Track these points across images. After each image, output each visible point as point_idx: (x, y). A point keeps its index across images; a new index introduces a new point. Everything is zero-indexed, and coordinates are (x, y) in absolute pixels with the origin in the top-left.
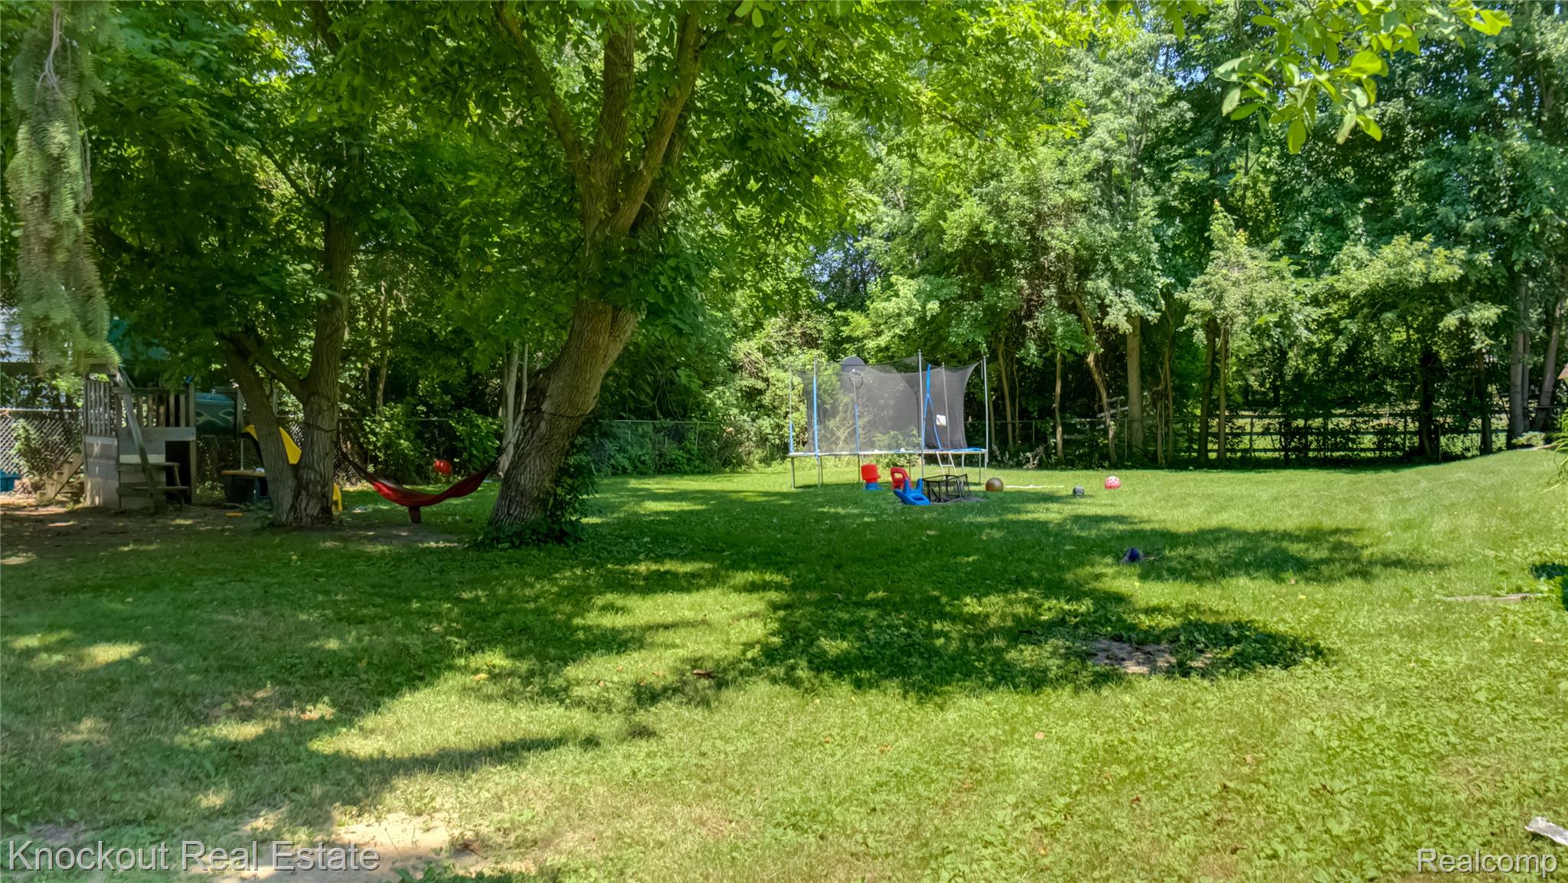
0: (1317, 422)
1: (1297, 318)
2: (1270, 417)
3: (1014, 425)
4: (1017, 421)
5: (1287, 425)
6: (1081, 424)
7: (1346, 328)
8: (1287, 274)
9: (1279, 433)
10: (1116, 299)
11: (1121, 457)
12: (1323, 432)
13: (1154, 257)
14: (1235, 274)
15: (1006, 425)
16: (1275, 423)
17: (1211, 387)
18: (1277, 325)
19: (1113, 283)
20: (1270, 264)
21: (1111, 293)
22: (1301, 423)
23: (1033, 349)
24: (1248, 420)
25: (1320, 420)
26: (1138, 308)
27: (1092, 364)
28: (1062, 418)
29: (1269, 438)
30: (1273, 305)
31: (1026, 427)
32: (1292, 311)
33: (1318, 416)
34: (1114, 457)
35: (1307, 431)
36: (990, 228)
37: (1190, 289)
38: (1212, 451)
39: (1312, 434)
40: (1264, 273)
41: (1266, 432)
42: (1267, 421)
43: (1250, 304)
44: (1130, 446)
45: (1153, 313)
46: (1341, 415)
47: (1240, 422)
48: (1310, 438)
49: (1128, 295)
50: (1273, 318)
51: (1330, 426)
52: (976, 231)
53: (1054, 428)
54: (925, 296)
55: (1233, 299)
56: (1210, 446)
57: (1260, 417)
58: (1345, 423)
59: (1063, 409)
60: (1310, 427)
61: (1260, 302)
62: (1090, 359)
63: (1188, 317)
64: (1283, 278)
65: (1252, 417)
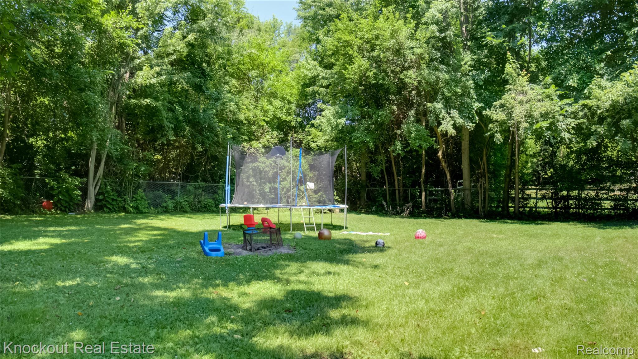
0: (575, 193)
1: (561, 125)
2: (546, 190)
3: (399, 191)
4: (401, 189)
5: (556, 193)
6: (436, 191)
7: (596, 131)
8: (555, 97)
9: (551, 198)
10: (447, 115)
11: (458, 210)
12: (578, 198)
13: (472, 91)
14: (521, 97)
15: (395, 190)
16: (549, 193)
17: (511, 171)
18: (548, 129)
19: (445, 106)
20: (544, 90)
21: (443, 111)
22: (565, 193)
23: (399, 146)
24: (535, 191)
25: (577, 191)
26: (460, 121)
27: (441, 157)
28: (426, 187)
29: (545, 201)
30: (545, 116)
31: (405, 192)
32: (558, 121)
33: (575, 189)
34: (454, 210)
35: (568, 198)
36: (371, 74)
37: (492, 109)
38: (511, 207)
39: (572, 199)
40: (540, 97)
41: (544, 197)
42: (544, 192)
43: (530, 116)
44: (463, 204)
45: (471, 124)
46: (590, 189)
47: (528, 192)
48: (571, 202)
49: (455, 113)
50: (545, 124)
51: (583, 195)
52: (363, 76)
53: (421, 193)
54: (338, 116)
55: (519, 112)
56: (510, 205)
57: (540, 190)
58: (593, 193)
59: (426, 182)
60: (570, 196)
61: (536, 114)
62: (440, 154)
63: (491, 125)
64: (552, 100)
65: (537, 189)
